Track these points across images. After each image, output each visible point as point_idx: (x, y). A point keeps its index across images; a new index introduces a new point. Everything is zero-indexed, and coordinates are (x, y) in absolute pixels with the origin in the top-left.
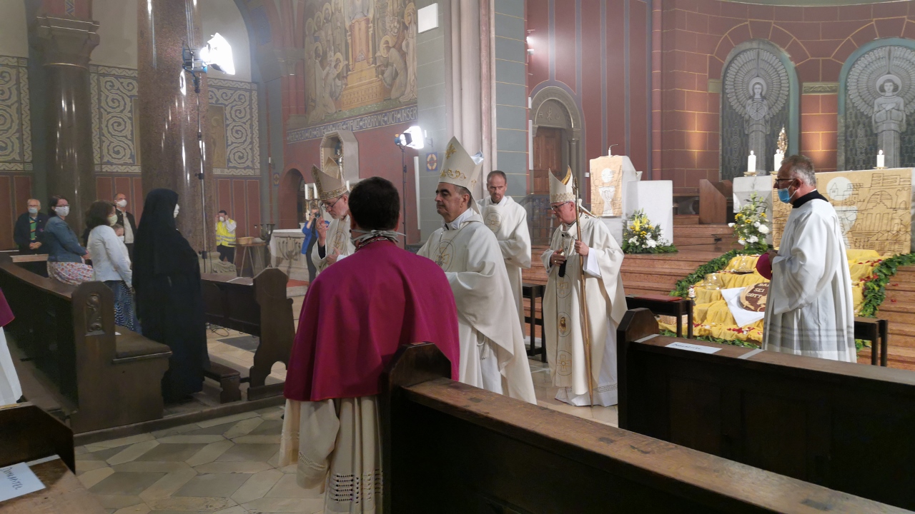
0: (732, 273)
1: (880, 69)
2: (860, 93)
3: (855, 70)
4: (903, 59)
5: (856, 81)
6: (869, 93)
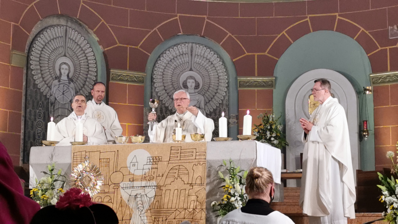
1: (183, 64)
2: (165, 87)
3: (161, 63)
4: (204, 58)
5: (162, 74)
6: (173, 88)
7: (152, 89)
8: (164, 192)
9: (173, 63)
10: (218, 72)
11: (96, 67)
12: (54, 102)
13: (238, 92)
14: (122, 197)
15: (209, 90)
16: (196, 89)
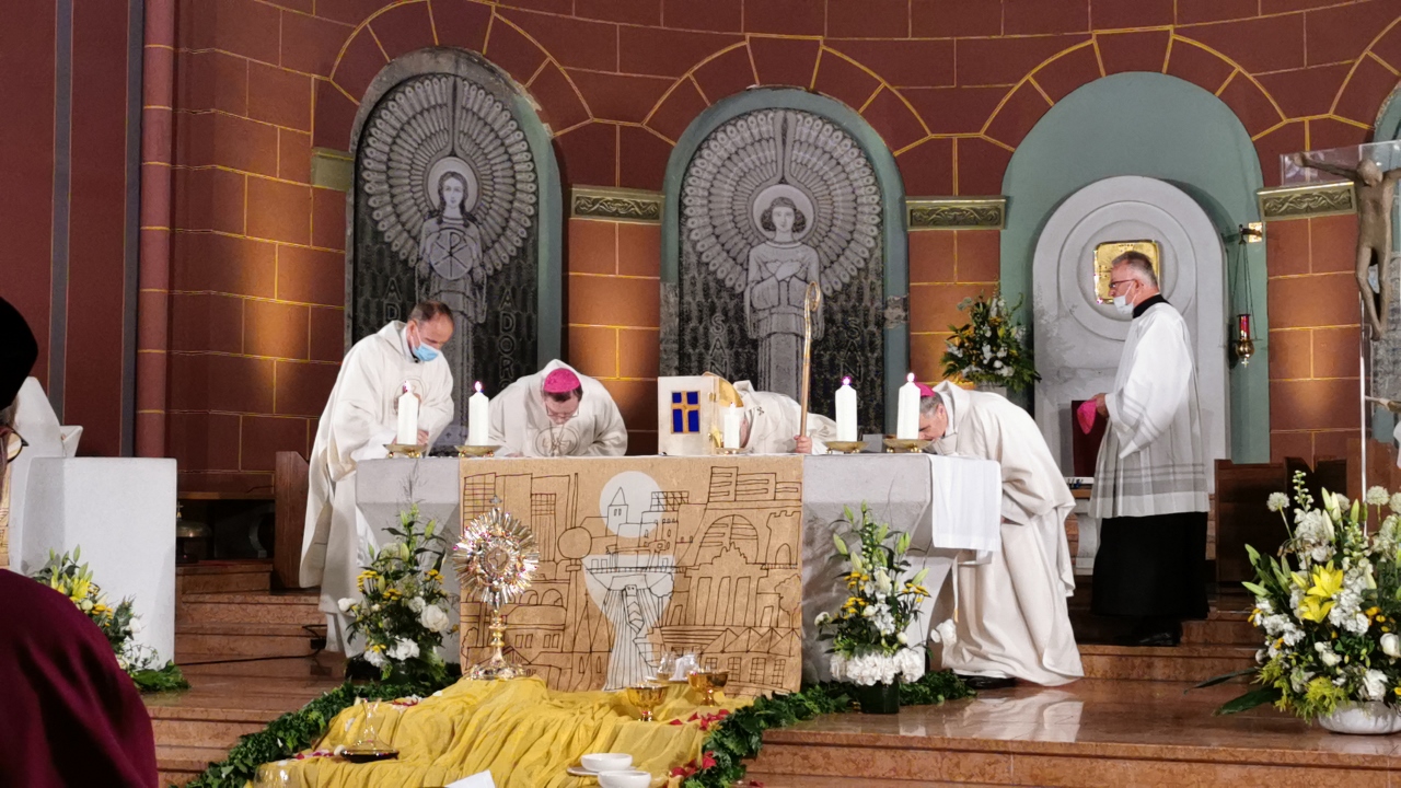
0: (337, 760)
1: (762, 167)
2: (714, 227)
3: (703, 164)
4: (816, 148)
5: (706, 194)
6: (737, 230)
7: (680, 233)
8: (694, 583)
9: (736, 165)
10: (855, 184)
11: (534, 182)
12: (427, 276)
13: (908, 236)
14: (589, 591)
15: (830, 234)
16: (798, 231)
